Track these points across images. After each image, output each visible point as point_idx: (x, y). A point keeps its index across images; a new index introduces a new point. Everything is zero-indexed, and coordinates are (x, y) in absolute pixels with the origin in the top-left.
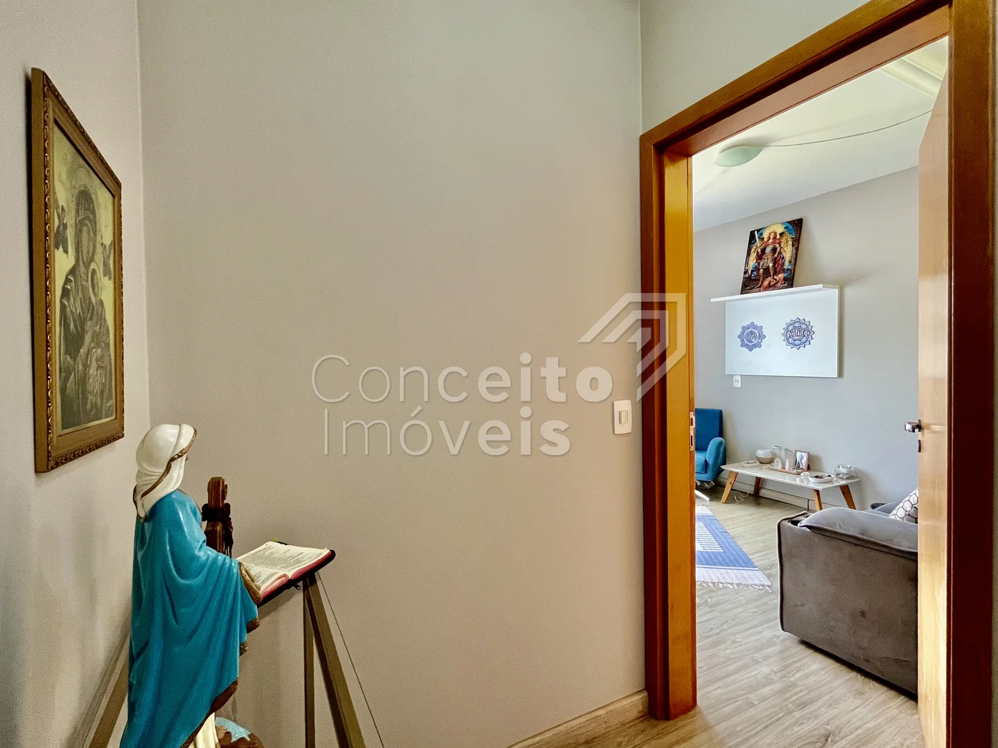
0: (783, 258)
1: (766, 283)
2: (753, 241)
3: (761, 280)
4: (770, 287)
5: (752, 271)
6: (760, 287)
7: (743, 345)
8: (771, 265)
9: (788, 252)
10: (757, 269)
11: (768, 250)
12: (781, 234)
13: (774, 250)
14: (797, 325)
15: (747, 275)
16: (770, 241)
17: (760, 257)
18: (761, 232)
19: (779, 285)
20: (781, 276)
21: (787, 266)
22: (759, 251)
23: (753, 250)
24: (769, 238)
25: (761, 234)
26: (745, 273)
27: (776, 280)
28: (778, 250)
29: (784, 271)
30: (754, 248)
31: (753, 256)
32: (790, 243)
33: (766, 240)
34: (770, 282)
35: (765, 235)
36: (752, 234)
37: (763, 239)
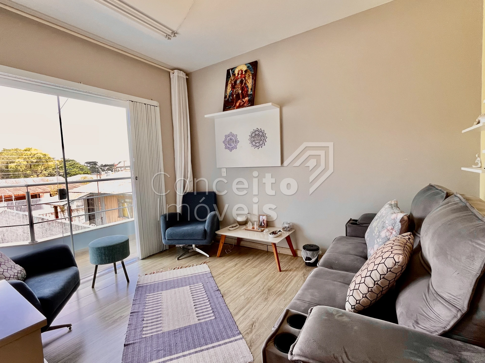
0: (247, 87)
1: (238, 104)
2: (229, 76)
3: (235, 102)
4: (240, 107)
5: (229, 96)
6: (234, 107)
7: (226, 148)
8: (240, 92)
9: (250, 83)
10: (232, 95)
11: (238, 82)
12: (246, 71)
13: (242, 82)
14: (257, 133)
15: (226, 99)
16: (239, 76)
17: (233, 87)
18: (233, 70)
19: (245, 105)
20: (247, 99)
21: (250, 92)
22: (233, 82)
23: (229, 82)
24: (238, 74)
25: (234, 72)
26: (225, 97)
27: (243, 101)
28: (244, 82)
29: (248, 95)
30: (230, 81)
31: (230, 86)
32: (251, 77)
33: (236, 75)
34: (240, 103)
35: (236, 72)
36: (228, 71)
37: (235, 74)
